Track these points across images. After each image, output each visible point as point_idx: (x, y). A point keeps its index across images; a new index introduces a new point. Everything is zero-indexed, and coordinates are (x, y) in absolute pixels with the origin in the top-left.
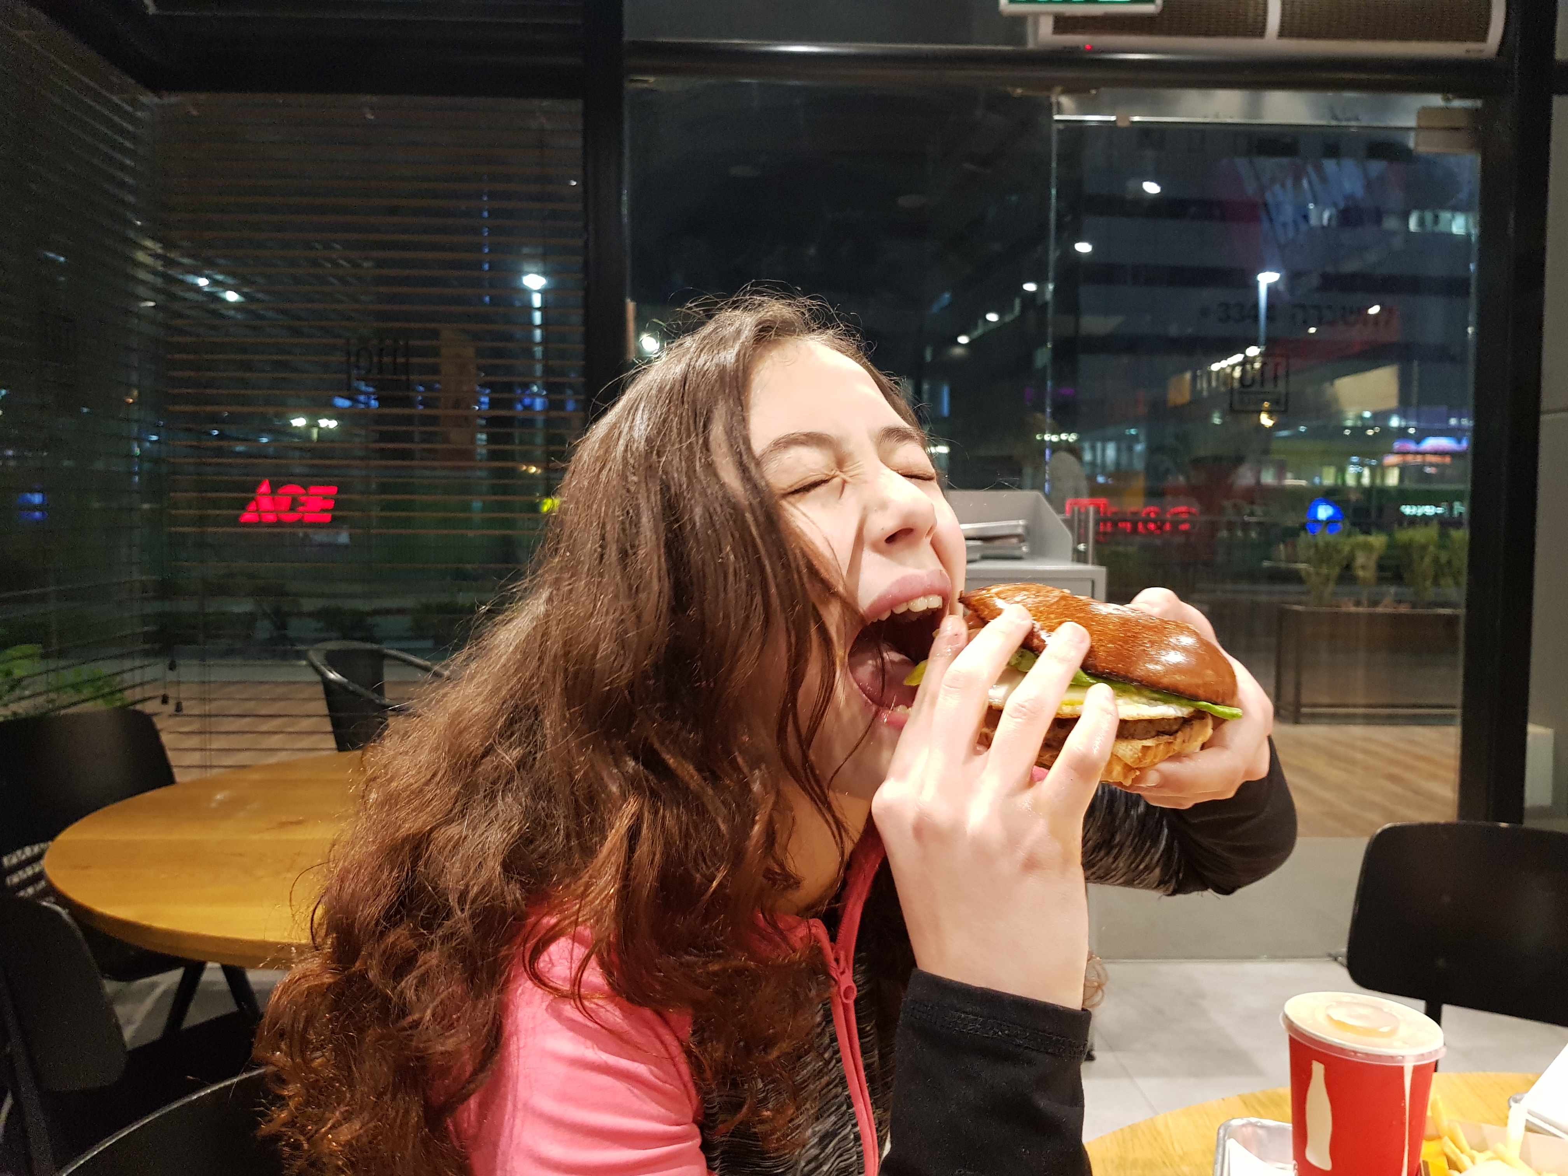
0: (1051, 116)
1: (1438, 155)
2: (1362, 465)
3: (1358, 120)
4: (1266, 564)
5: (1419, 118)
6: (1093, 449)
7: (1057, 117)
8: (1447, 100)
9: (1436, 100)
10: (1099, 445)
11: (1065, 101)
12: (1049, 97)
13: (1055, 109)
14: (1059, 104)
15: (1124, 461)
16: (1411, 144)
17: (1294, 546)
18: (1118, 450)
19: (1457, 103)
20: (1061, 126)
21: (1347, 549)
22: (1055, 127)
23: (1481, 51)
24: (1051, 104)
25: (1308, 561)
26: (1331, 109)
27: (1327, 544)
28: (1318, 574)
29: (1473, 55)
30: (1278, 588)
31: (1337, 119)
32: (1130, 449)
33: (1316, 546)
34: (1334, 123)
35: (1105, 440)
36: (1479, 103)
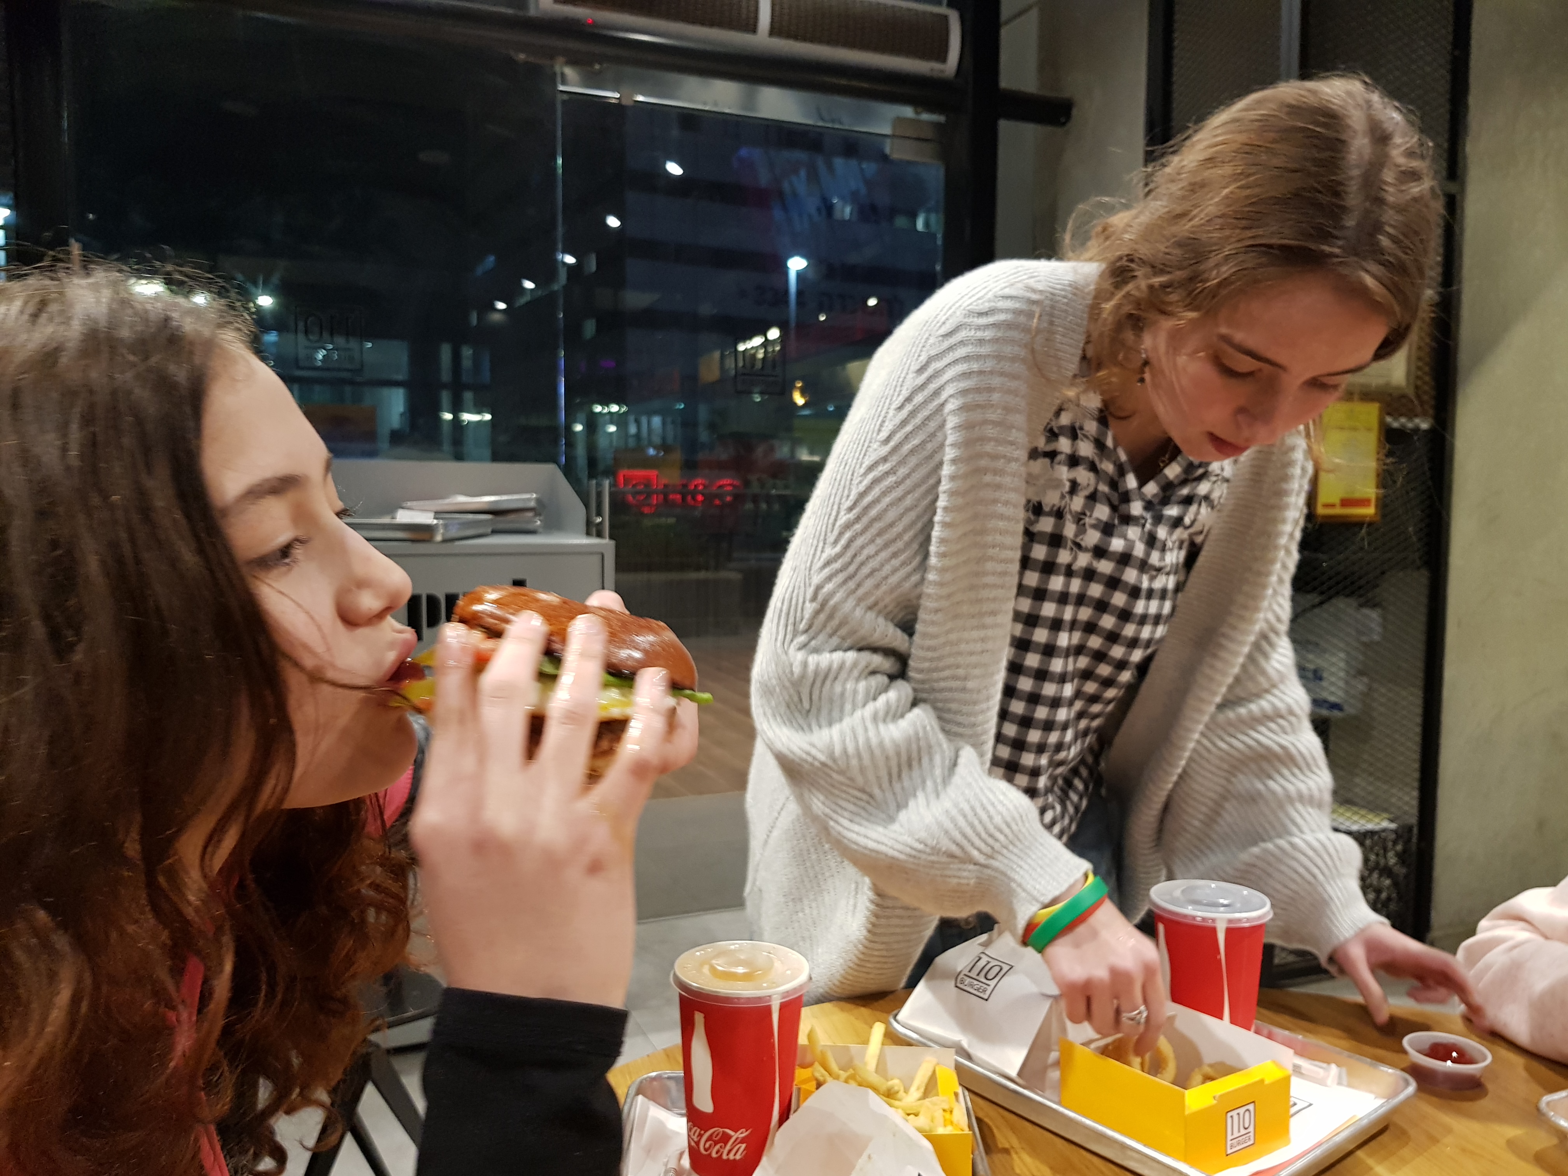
0: (555, 85)
1: (909, 163)
3: (841, 123)
5: (894, 127)
7: (561, 88)
8: (917, 113)
9: (908, 112)
10: (644, 418)
11: (569, 71)
12: (552, 66)
13: (559, 79)
14: (563, 75)
15: (668, 432)
16: (887, 150)
18: (664, 424)
19: (926, 116)
20: (565, 97)
22: (560, 98)
23: (942, 71)
24: (555, 74)
26: (818, 110)
29: (935, 74)
31: (822, 119)
34: (820, 124)
35: (650, 413)
36: (941, 119)
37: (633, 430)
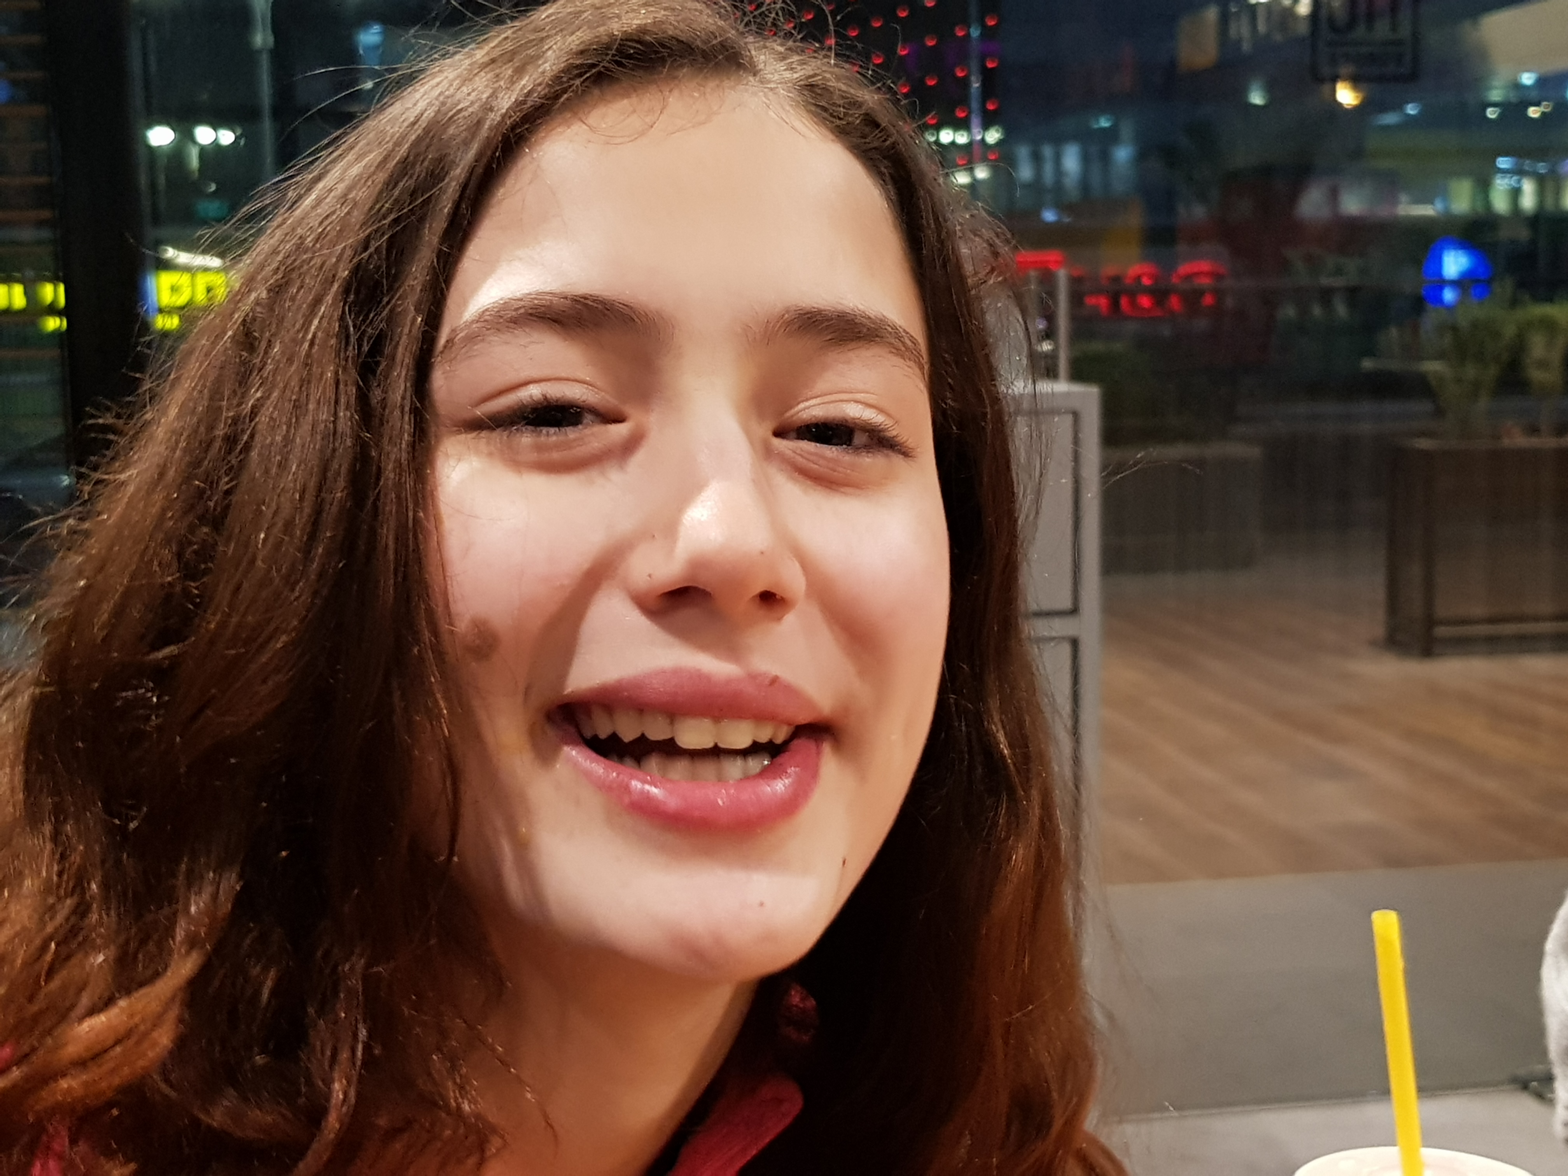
2: (1519, 172)
4: (1367, 364)
6: (1037, 158)
10: (1047, 151)
15: (1096, 179)
17: (1416, 329)
18: (1085, 159)
21: (1509, 331)
25: (1441, 356)
27: (1475, 325)
28: (1459, 381)
30: (1391, 407)
32: (1105, 157)
33: (1454, 329)
35: (1059, 141)
37: (1025, 172)
